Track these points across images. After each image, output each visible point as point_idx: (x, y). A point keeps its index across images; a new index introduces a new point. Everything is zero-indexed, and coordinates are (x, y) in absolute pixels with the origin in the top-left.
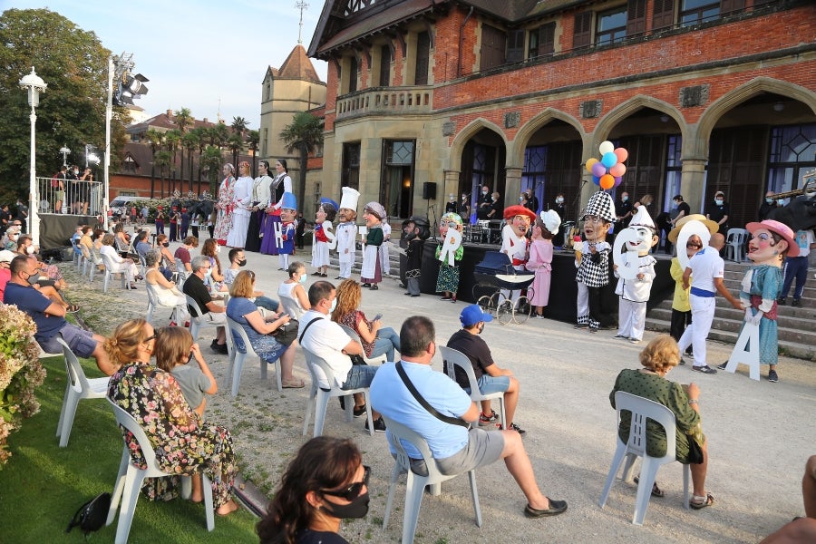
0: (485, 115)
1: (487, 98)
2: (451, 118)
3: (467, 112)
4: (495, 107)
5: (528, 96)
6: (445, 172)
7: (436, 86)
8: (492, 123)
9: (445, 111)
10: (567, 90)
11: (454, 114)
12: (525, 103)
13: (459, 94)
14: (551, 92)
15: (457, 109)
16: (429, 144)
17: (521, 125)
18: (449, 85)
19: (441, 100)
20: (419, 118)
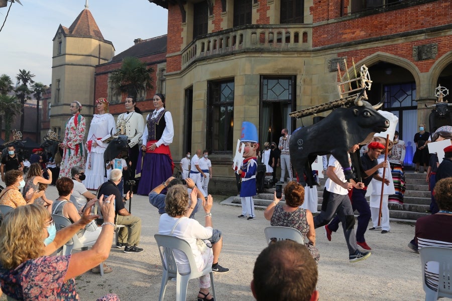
0: (386, 49)
1: (388, 32)
2: (339, 54)
3: (361, 47)
4: (400, 41)
7: (315, 24)
8: (397, 57)
9: (331, 48)
11: (343, 50)
12: (443, 34)
13: (348, 31)
15: (348, 45)
16: (311, 80)
17: (440, 56)
18: (334, 23)
19: (324, 37)
20: (299, 55)
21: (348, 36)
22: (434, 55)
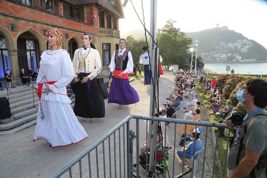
10: (38, 23)
12: (19, 21)
14: (32, 21)
17: (19, 31)
22: (17, 30)
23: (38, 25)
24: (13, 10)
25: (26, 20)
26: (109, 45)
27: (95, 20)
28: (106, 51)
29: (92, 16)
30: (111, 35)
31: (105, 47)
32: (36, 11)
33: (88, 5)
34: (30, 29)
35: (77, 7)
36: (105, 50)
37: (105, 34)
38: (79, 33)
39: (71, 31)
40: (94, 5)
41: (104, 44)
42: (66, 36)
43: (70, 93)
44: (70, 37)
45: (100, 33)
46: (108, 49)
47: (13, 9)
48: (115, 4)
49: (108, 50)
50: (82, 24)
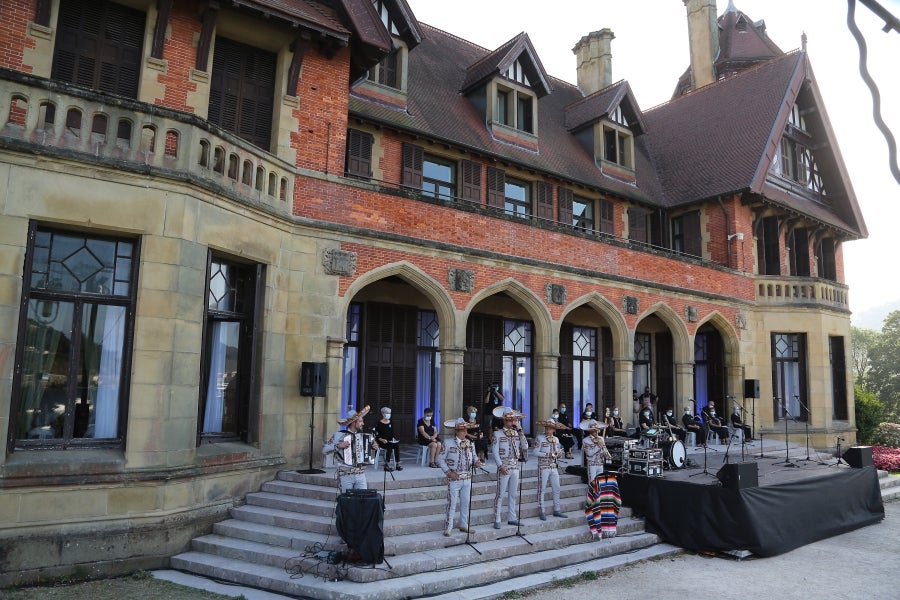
0: (416, 260)
1: (417, 232)
2: (344, 245)
3: (380, 244)
4: (434, 253)
5: (487, 255)
6: (329, 342)
7: (301, 171)
8: (428, 277)
9: (332, 229)
11: (351, 240)
12: (479, 262)
13: (360, 208)
14: (517, 260)
16: (288, 279)
17: (477, 289)
18: (337, 183)
19: (317, 203)
20: (274, 224)
21: (359, 217)
22: (472, 288)
23: (535, 271)
24: (465, 233)
25: (499, 257)
26: (800, 340)
27: (739, 251)
28: (786, 363)
29: (730, 237)
30: (809, 300)
31: (781, 346)
32: (533, 230)
33: (712, 202)
34: (511, 284)
35: (677, 214)
36: (782, 360)
37: (783, 299)
38: (677, 296)
39: (646, 291)
40: (736, 199)
41: (778, 338)
42: (629, 306)
43: (612, 512)
44: (642, 311)
45: (761, 293)
46: (796, 355)
47: (465, 229)
48: (821, 189)
49: (796, 360)
50: (689, 266)
